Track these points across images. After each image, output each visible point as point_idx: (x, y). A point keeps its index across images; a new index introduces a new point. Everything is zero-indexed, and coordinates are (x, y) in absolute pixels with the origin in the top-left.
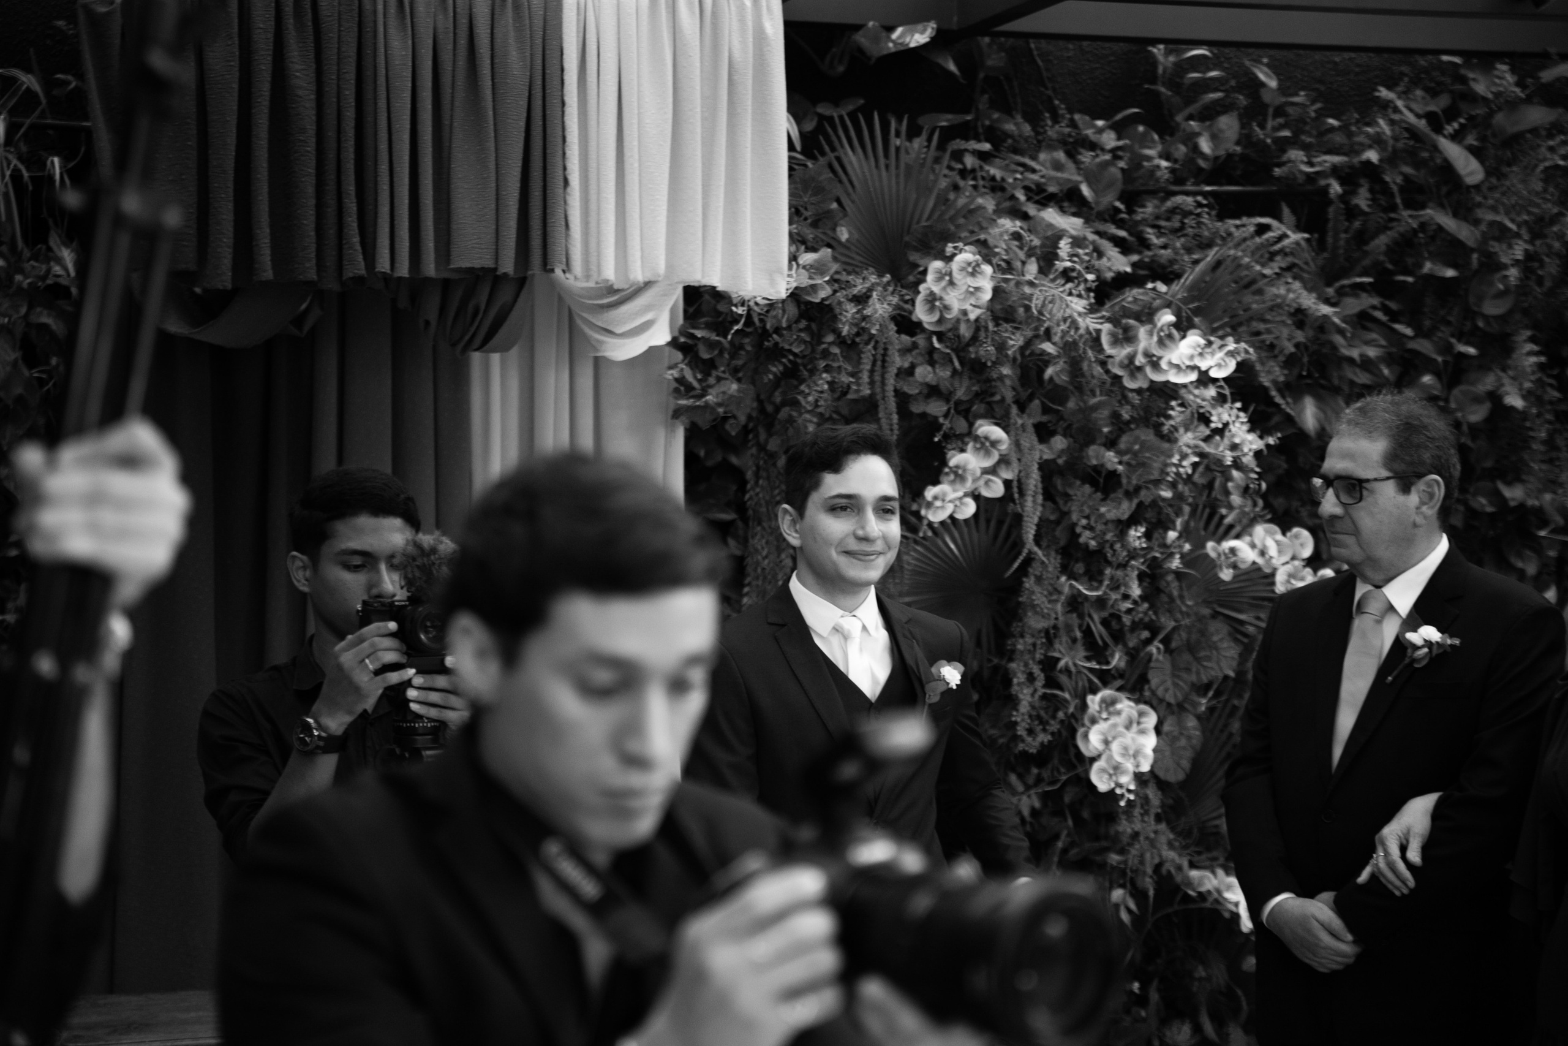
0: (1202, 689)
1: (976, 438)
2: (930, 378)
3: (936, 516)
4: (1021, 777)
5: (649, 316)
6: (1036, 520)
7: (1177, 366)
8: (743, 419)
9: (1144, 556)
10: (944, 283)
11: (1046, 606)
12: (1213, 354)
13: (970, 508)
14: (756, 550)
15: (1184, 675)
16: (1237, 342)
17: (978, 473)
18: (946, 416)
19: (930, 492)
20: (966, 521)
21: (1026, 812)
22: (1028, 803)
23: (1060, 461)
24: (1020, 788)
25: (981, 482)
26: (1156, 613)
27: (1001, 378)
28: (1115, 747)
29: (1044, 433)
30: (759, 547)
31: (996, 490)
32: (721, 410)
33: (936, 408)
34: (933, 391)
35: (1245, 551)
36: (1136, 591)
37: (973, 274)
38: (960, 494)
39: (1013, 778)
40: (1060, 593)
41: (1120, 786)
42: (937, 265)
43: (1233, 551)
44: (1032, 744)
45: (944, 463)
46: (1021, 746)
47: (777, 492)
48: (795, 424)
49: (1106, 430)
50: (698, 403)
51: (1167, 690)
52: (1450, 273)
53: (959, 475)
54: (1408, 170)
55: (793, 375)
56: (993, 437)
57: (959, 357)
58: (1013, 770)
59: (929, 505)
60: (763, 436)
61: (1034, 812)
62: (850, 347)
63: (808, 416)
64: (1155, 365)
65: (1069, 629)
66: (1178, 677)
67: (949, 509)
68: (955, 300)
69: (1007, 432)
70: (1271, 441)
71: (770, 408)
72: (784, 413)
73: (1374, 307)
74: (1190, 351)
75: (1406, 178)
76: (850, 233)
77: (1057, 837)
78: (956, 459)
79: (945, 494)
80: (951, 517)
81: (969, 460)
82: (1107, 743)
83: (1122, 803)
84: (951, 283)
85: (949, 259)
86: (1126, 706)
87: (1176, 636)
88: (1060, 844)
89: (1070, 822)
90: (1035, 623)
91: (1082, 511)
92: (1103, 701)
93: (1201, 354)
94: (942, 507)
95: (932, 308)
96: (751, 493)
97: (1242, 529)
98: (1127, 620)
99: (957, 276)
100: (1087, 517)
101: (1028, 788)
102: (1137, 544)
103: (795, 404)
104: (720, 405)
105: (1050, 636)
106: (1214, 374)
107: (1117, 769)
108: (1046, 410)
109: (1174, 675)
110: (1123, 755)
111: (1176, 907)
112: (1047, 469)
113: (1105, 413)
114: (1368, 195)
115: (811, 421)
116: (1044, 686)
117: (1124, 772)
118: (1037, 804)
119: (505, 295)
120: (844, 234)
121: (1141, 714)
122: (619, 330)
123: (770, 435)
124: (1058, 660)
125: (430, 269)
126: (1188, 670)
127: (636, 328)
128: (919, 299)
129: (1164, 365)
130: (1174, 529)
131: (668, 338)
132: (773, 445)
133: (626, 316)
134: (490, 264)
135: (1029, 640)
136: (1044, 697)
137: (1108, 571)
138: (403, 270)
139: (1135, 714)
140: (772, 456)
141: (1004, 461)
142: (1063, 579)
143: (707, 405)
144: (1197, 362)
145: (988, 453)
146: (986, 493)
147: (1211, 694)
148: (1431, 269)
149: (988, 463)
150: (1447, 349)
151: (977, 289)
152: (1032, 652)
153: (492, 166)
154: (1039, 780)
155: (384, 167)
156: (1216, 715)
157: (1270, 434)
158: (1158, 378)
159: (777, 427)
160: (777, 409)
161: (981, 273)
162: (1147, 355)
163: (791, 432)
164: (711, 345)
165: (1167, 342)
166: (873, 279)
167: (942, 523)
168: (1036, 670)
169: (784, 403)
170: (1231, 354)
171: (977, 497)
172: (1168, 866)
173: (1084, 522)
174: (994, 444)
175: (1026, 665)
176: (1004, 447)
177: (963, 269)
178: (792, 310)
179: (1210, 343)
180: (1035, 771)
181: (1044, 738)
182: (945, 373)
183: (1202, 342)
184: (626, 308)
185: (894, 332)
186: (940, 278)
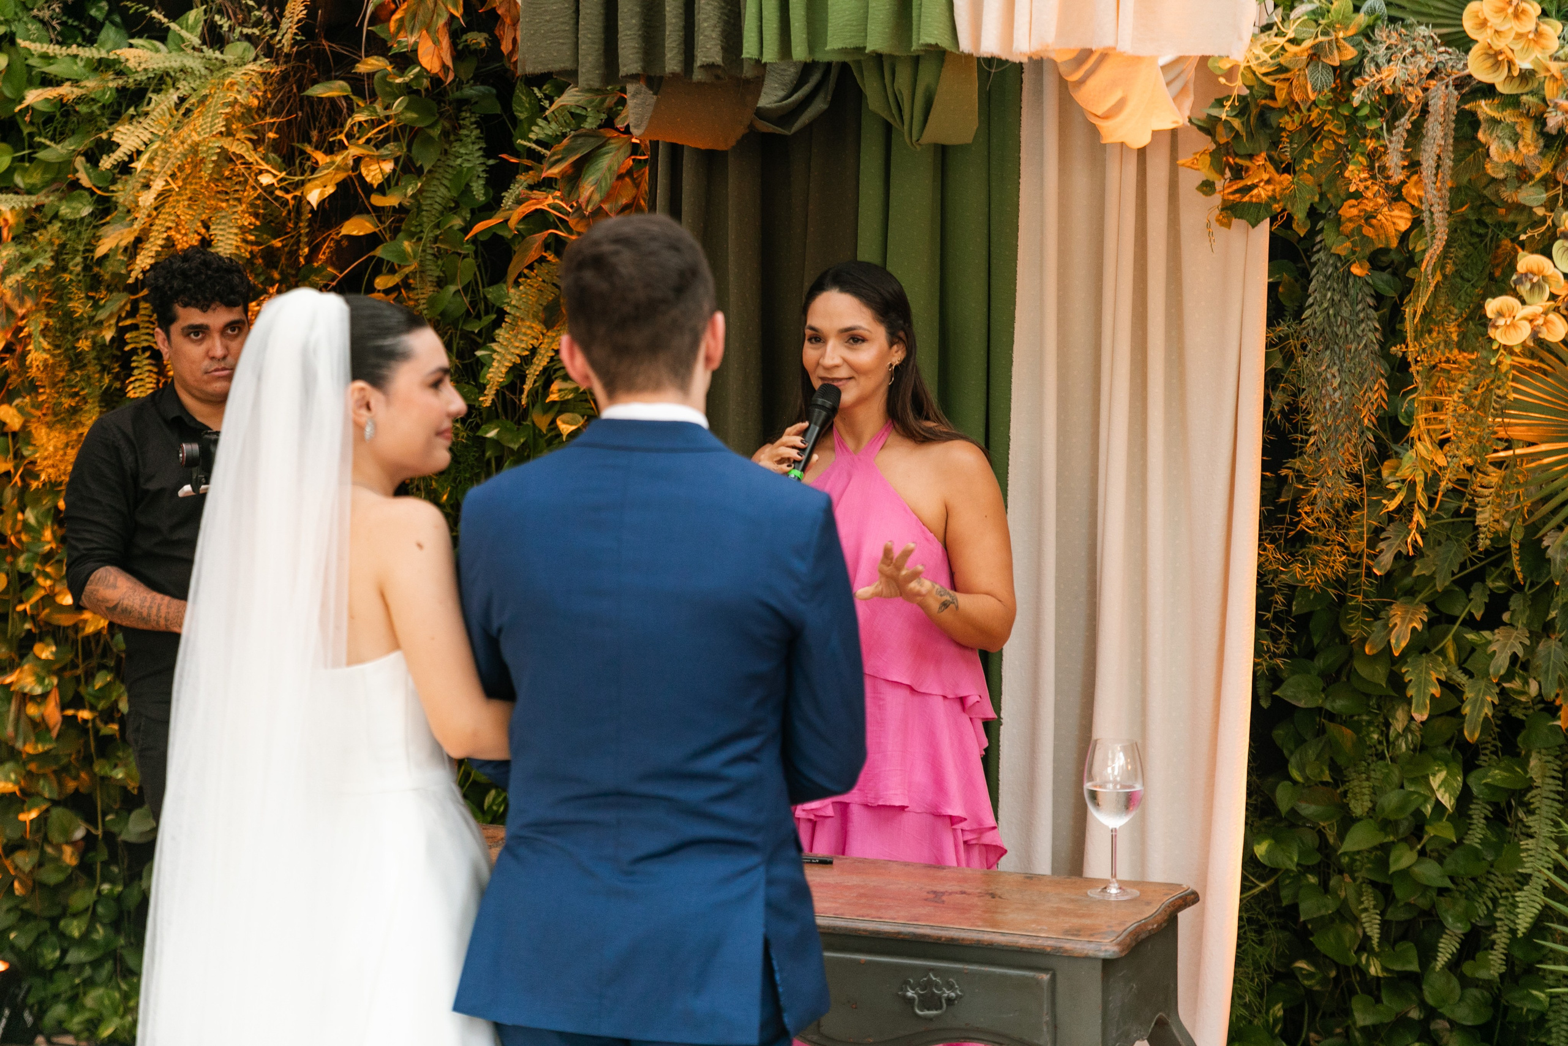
3: (1512, 337)
5: (1119, 94)
8: (1303, 215)
10: (1489, 32)
13: (1559, 329)
14: (1325, 380)
18: (1550, 204)
19: (1493, 307)
30: (1329, 376)
32: (1281, 206)
33: (1532, 197)
34: (1522, 174)
38: (1540, 308)
42: (1472, 7)
45: (1516, 268)
47: (1360, 307)
48: (1374, 221)
50: (1246, 199)
53: (1536, 285)
59: (1495, 324)
60: (1329, 239)
63: (1392, 211)
67: (1528, 328)
68: (1509, 50)
71: (1333, 203)
72: (1349, 211)
78: (1526, 262)
79: (1513, 309)
80: (1535, 338)
81: (1542, 263)
84: (1498, 31)
94: (1514, 326)
95: (1497, 65)
96: (1316, 307)
99: (1495, 21)
104: (1273, 198)
115: (1401, 217)
119: (925, 77)
122: (1102, 113)
123: (1337, 233)
125: (800, 52)
127: (1110, 110)
128: (1475, 51)
131: (1186, 120)
132: (1342, 248)
133: (1097, 94)
138: (770, 55)
140: (1345, 262)
143: (1259, 202)
151: (1535, 34)
159: (1347, 226)
160: (1342, 202)
161: (1524, 11)
163: (1369, 231)
166: (1419, 30)
167: (1523, 346)
169: (1349, 197)
182: (1529, 148)
184: (1091, 83)
185: (1442, 97)
186: (1483, 24)
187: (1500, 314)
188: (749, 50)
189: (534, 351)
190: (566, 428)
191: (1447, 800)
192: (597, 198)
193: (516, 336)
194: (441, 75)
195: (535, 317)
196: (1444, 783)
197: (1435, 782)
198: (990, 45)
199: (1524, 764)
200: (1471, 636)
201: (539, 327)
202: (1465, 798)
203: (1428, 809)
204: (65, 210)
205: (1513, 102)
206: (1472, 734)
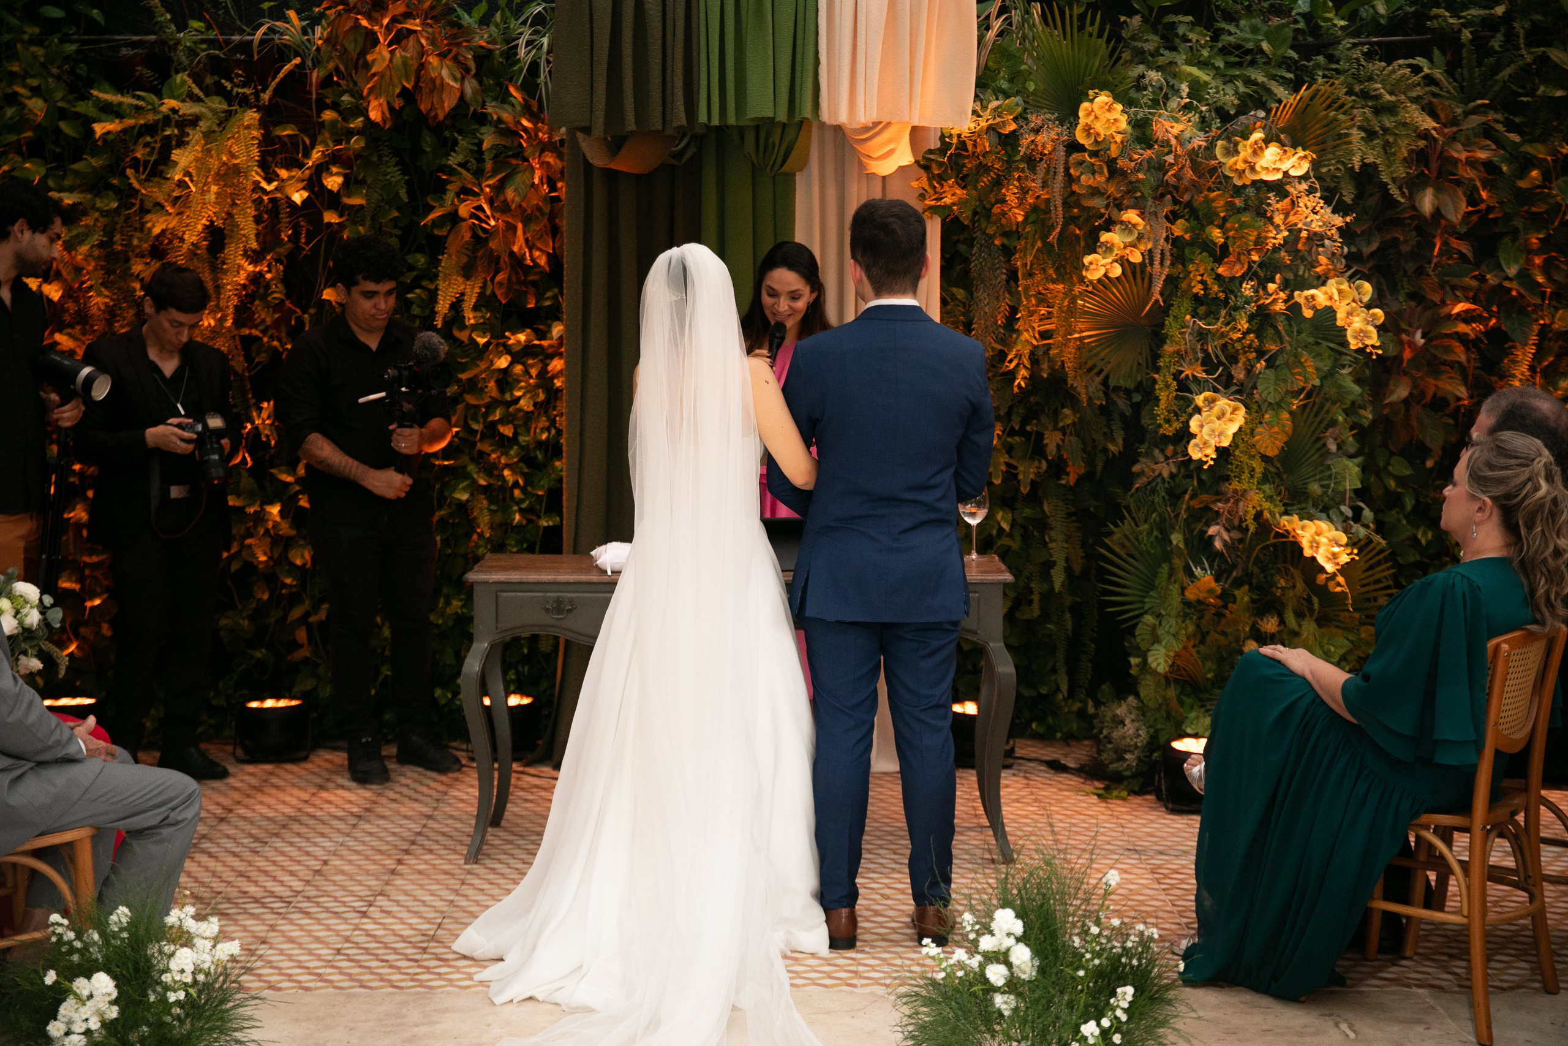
0: (1296, 394)
1: (1122, 222)
2: (1090, 182)
3: (1094, 275)
4: (1162, 451)
5: (891, 146)
6: (1163, 277)
7: (1267, 168)
8: (969, 213)
9: (1256, 302)
10: (1092, 117)
11: (1178, 337)
12: (1288, 159)
13: (1117, 271)
14: (980, 300)
15: (1282, 384)
16: (1304, 150)
17: (1122, 246)
18: (1107, 207)
19: (1087, 259)
20: (1117, 278)
21: (1166, 475)
22: (1166, 469)
23: (1187, 237)
24: (1162, 459)
25: (1128, 252)
26: (1261, 341)
27: (1139, 181)
28: (1205, 430)
29: (1172, 218)
31: (1136, 258)
32: (955, 208)
33: (1098, 203)
34: (1095, 192)
35: (1321, 296)
36: (1245, 325)
37: (1109, 110)
38: (1109, 260)
39: (1157, 452)
40: (1188, 327)
41: (1206, 456)
42: (1085, 105)
43: (1313, 297)
44: (1168, 430)
45: (1099, 240)
46: (1161, 431)
47: (996, 261)
49: (1222, 215)
50: (939, 204)
51: (1269, 394)
52: (1559, 93)
53: (1109, 248)
54: (1538, 17)
55: (998, 183)
56: (1133, 221)
57: (1108, 167)
58: (1157, 447)
59: (1087, 269)
60: (983, 226)
61: (1172, 476)
62: (1032, 161)
63: (1017, 211)
64: (1253, 169)
65: (1195, 352)
66: (1278, 385)
67: (1102, 271)
68: (1099, 127)
69: (1143, 219)
70: (1348, 219)
71: (988, 206)
72: (996, 210)
73: (1498, 122)
74: (1274, 158)
75: (1534, 23)
76: (1036, 85)
77: (1186, 492)
78: (1105, 237)
79: (1097, 260)
80: (1106, 275)
81: (1112, 237)
82: (1202, 426)
83: (1205, 467)
84: (1096, 117)
85: (1092, 101)
86: (1223, 403)
87: (1280, 358)
88: (1187, 497)
89: (1195, 483)
90: (1169, 348)
91: (1197, 270)
92: (1206, 399)
93: (1280, 160)
94: (1097, 269)
95: (1089, 135)
96: (976, 262)
97: (1321, 281)
98: (1238, 346)
99: (1098, 113)
100: (1202, 275)
101: (1167, 458)
102: (1247, 292)
103: (1003, 201)
104: (954, 204)
105: (1180, 356)
106: (1292, 173)
107: (1206, 444)
108: (1175, 202)
109: (1276, 384)
110: (1210, 435)
111: (1272, 541)
112: (1175, 242)
113: (1222, 203)
114: (1503, 39)
116: (1176, 390)
117: (1209, 446)
118: (1174, 470)
119: (790, 135)
120: (1031, 87)
121: (1235, 409)
122: (875, 156)
123: (989, 222)
124: (1182, 372)
125: (732, 120)
126: (1285, 381)
127: (885, 154)
128: (1079, 127)
129: (1258, 168)
130: (1274, 282)
131: (913, 160)
132: (990, 231)
133: (876, 146)
134: (771, 115)
135: (1167, 360)
136: (1177, 398)
137: (1223, 312)
138: (715, 122)
139: (1229, 410)
140: (991, 237)
141: (1140, 237)
142: (1188, 317)
143: (945, 206)
144: (1278, 165)
145: (1131, 232)
146: (1132, 260)
147: (1302, 397)
148: (1544, 91)
149: (1129, 239)
150: (1555, 152)
151: (1115, 120)
152: (1168, 367)
153: (771, 53)
154: (1175, 454)
155: (703, 56)
156: (1308, 410)
157: (1347, 215)
158: (1256, 177)
159: (994, 218)
160: (993, 205)
161: (1116, 109)
162: (1246, 161)
163: (1004, 221)
164: (941, 164)
165: (1259, 152)
166: (1048, 116)
167: (1099, 280)
168: (1170, 379)
169: (996, 203)
170: (1301, 158)
171: (1123, 261)
172: (1267, 515)
173: (1199, 278)
174: (1135, 226)
175: (1165, 376)
176: (1140, 228)
177: (1102, 108)
178: (995, 139)
179: (1285, 151)
180: (1171, 447)
181: (1177, 425)
182: (1101, 179)
183: (1281, 152)
184: (876, 141)
185: (1061, 152)
186: (1089, 114)
187: (1091, 263)
188: (703, 118)
189: (463, 294)
190: (482, 341)
191: (1006, 526)
192: (517, 199)
193: (449, 285)
194: (381, 124)
195: (458, 274)
196: (1003, 518)
197: (999, 516)
198: (843, 118)
199: (1041, 504)
200: (1009, 440)
201: (461, 279)
202: (1012, 526)
203: (994, 532)
204: (99, 204)
205: (1094, 154)
206: (1025, 488)
